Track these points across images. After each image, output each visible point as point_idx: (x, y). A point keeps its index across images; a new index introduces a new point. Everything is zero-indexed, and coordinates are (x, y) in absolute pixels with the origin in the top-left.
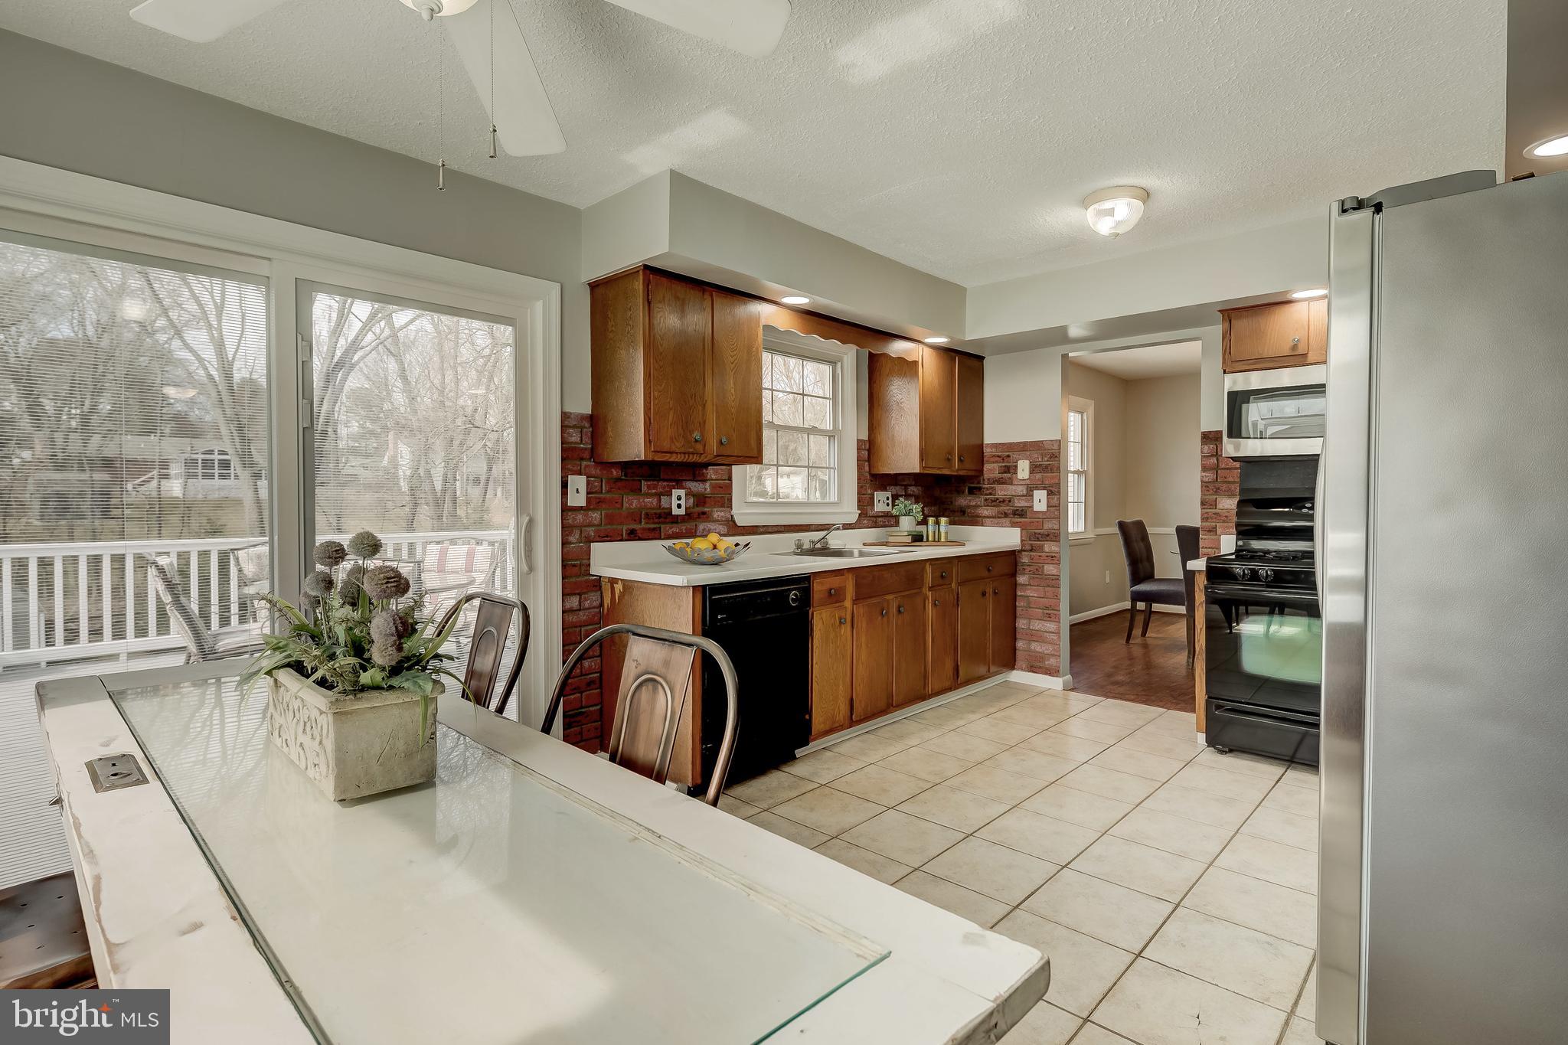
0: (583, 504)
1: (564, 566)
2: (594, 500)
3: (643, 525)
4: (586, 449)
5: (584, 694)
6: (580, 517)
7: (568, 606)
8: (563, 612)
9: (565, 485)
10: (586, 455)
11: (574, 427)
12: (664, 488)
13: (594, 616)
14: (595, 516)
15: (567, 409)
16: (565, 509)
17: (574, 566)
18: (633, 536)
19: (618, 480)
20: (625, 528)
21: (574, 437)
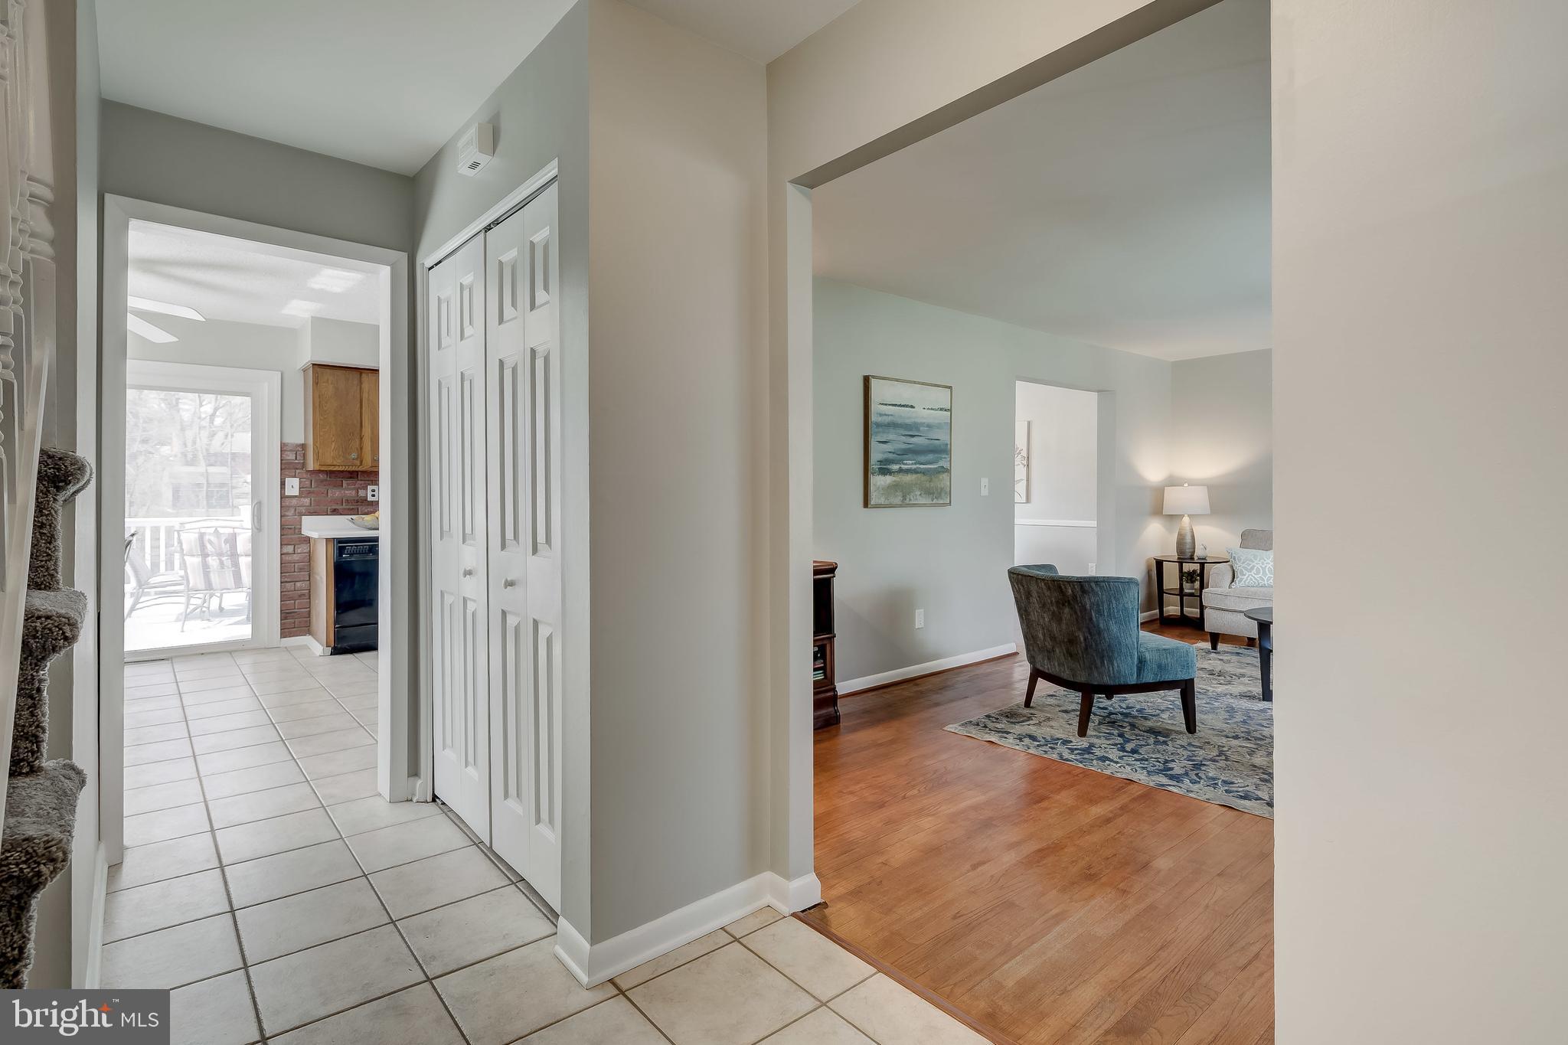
0: (298, 494)
1: (282, 529)
2: (304, 492)
3: (344, 506)
4: (299, 463)
5: (297, 602)
6: (294, 502)
7: (285, 551)
8: (281, 554)
9: (283, 484)
10: (299, 466)
11: (291, 451)
12: (361, 485)
13: (304, 558)
14: (307, 501)
15: (286, 440)
16: (283, 497)
17: (290, 529)
18: (335, 512)
19: (322, 481)
20: (329, 508)
21: (291, 456)
